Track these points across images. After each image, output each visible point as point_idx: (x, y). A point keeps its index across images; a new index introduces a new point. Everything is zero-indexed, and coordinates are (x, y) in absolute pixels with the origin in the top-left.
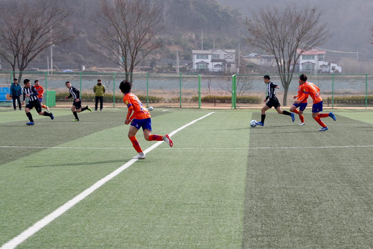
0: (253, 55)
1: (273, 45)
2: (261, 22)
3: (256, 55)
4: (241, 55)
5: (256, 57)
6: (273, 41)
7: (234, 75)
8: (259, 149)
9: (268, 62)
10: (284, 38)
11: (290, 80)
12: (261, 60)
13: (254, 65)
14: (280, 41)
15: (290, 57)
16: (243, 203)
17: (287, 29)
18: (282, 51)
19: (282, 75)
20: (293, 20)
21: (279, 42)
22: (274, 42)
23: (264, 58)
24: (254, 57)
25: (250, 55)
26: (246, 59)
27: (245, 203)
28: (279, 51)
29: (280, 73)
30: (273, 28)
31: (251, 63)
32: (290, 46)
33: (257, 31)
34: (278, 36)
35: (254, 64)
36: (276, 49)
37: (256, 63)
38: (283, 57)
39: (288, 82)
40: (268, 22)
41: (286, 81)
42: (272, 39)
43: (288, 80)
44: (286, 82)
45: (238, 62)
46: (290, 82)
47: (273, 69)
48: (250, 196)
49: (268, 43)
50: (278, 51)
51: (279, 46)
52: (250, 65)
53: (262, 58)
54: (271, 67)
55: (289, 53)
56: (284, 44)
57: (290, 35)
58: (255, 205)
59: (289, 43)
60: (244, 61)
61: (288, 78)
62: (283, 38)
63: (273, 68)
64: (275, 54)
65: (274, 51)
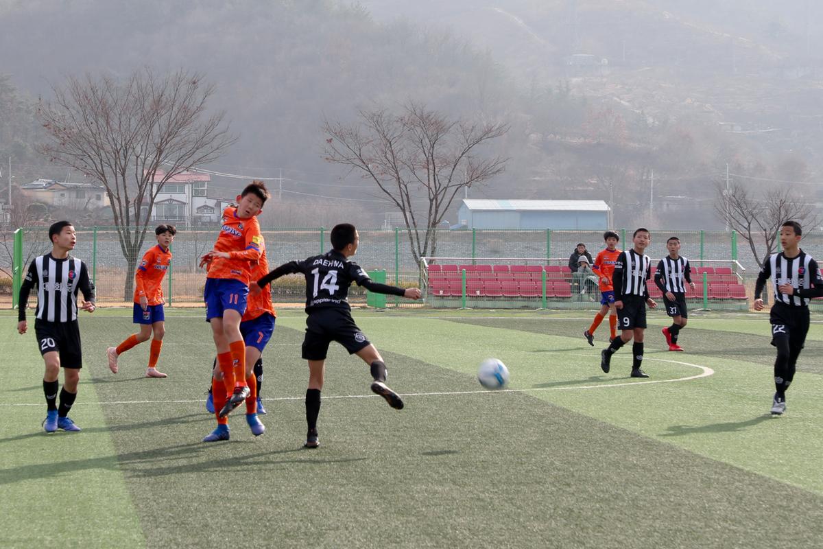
0: (43, 182)
1: (101, 160)
2: (74, 108)
3: (49, 183)
4: (15, 184)
5: (49, 187)
6: (102, 151)
7: (18, 230)
8: (126, 406)
9: (79, 200)
10: (126, 144)
11: (141, 242)
12: (62, 195)
13: (45, 206)
14: (118, 153)
15: (140, 187)
16: (142, 537)
17: (133, 122)
18: (123, 174)
19: (123, 229)
20: (146, 104)
21: (115, 153)
22: (103, 154)
23: (69, 189)
24: (45, 188)
25: (35, 183)
26: (26, 193)
27: (146, 537)
28: (116, 175)
29: (117, 224)
30: (102, 121)
31: (38, 201)
32: (139, 163)
33: (65, 129)
34: (113, 139)
35: (46, 204)
36: (107, 169)
37: (49, 201)
38: (125, 187)
39: (135, 245)
40: (89, 108)
41: (133, 243)
42: (98, 147)
43: (136, 241)
44: (131, 245)
45: (8, 200)
46: (140, 246)
47: (90, 216)
48: (151, 518)
49: (89, 156)
50: (114, 176)
51: (116, 163)
52: (35, 206)
53: (63, 190)
54: (85, 209)
55: (139, 178)
56: (125, 158)
57: (139, 138)
58: (171, 541)
59: (137, 157)
60: (23, 196)
61: (137, 238)
62: (123, 144)
63: (90, 214)
64: (106, 182)
65: (103, 175)
